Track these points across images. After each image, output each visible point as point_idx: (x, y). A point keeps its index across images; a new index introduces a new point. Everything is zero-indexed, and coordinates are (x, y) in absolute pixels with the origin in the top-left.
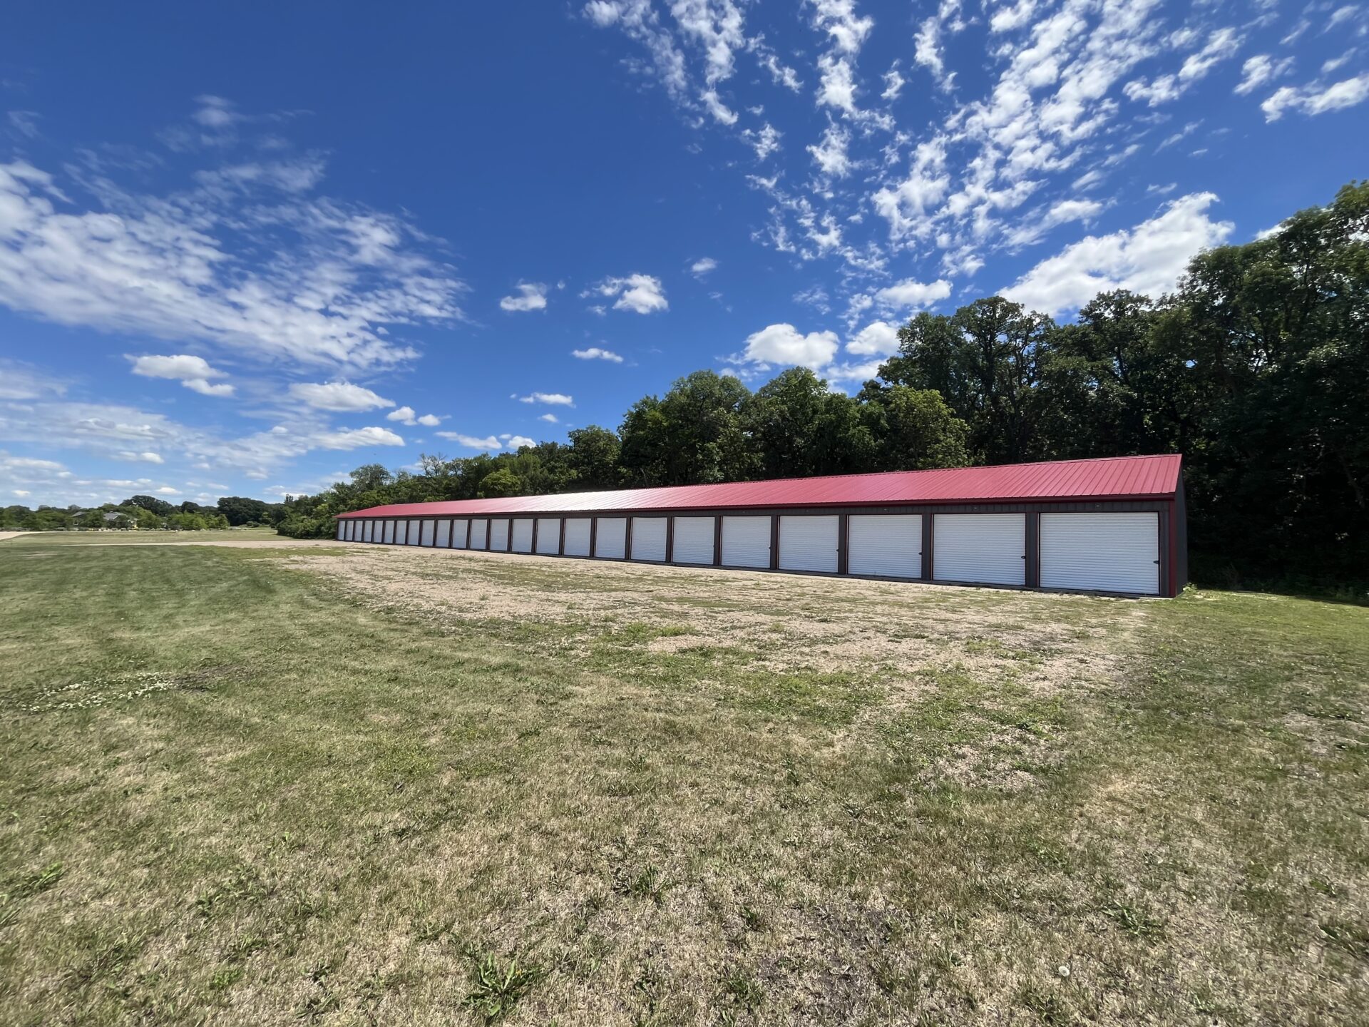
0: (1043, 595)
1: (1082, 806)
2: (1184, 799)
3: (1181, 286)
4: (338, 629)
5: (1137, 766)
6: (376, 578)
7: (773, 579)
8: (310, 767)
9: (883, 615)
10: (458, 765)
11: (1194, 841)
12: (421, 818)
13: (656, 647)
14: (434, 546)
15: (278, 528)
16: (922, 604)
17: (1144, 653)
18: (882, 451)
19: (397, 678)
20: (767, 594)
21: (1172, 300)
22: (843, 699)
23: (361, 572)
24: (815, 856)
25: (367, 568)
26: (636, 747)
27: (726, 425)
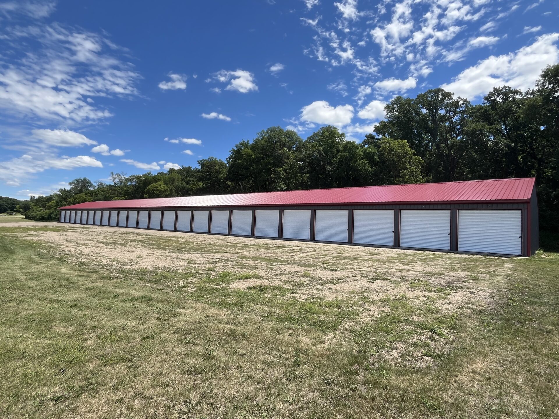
0: (459, 256)
1: (457, 376)
2: (514, 372)
3: (538, 85)
4: (48, 275)
5: (491, 353)
6: (78, 245)
7: (310, 246)
8: (10, 359)
9: (368, 267)
10: (100, 358)
11: (515, 396)
12: (71, 389)
13: (233, 286)
14: (117, 226)
15: (25, 215)
16: (391, 261)
17: (507, 289)
18: (375, 174)
19: (76, 305)
20: (305, 254)
21: (533, 92)
22: (335, 316)
23: (70, 241)
24: (301, 408)
25: (74, 239)
26: (209, 345)
27: (288, 158)
